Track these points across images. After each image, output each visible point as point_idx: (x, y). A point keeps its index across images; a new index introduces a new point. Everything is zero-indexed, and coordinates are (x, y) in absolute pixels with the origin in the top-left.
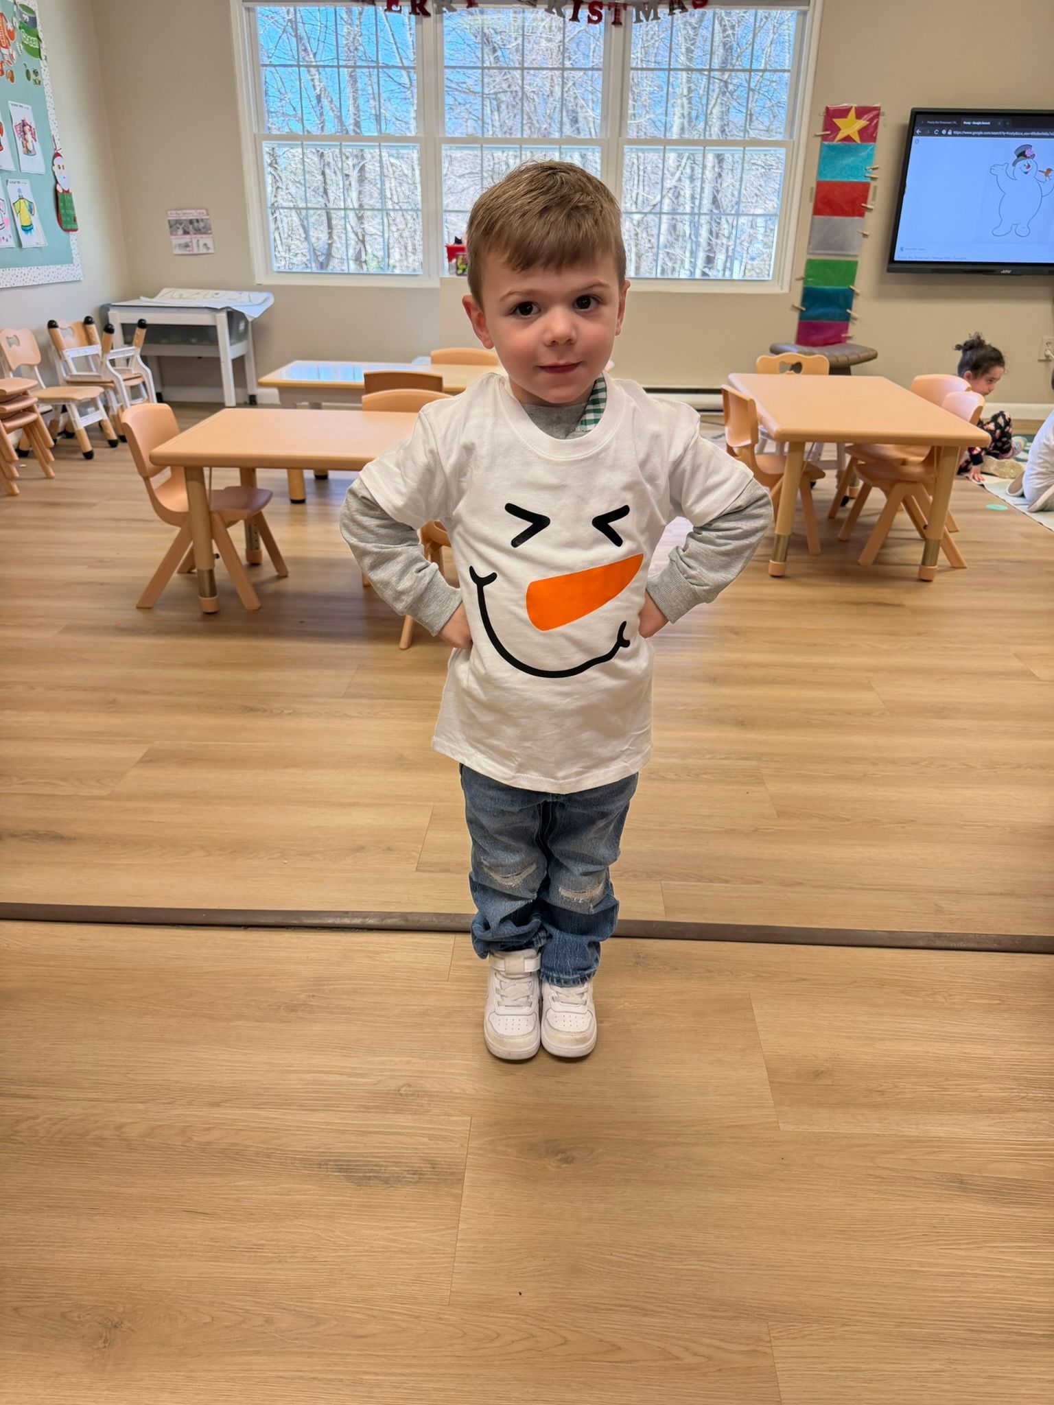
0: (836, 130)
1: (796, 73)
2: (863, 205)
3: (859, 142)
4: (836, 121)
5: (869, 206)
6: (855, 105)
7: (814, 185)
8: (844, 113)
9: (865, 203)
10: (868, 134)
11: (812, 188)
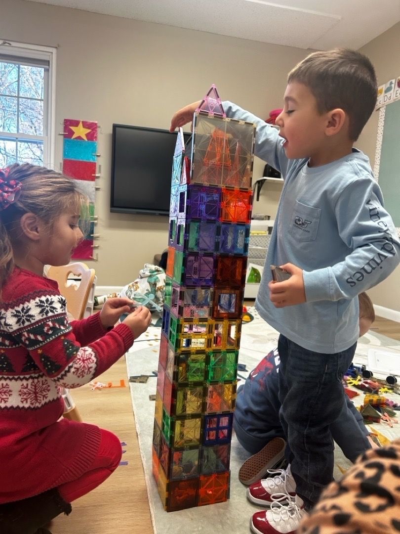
0: (72, 133)
1: (47, 100)
2: (93, 175)
3: (86, 140)
4: (72, 128)
5: (97, 175)
6: (81, 120)
7: (62, 162)
8: (76, 123)
9: (95, 173)
10: (91, 137)
11: (61, 163)
